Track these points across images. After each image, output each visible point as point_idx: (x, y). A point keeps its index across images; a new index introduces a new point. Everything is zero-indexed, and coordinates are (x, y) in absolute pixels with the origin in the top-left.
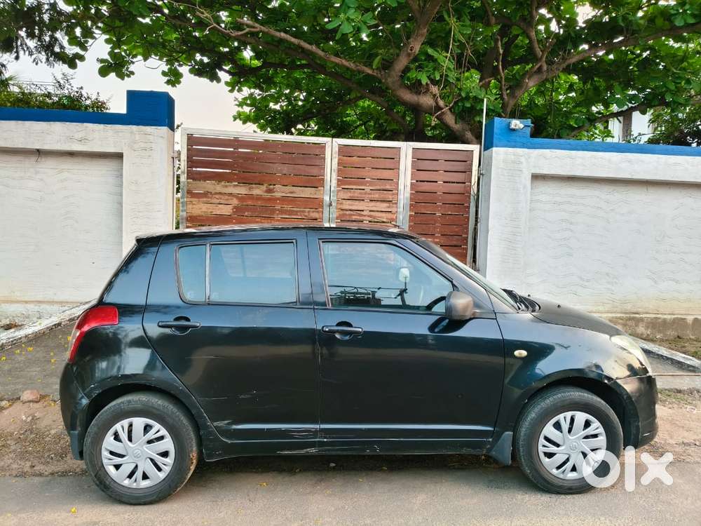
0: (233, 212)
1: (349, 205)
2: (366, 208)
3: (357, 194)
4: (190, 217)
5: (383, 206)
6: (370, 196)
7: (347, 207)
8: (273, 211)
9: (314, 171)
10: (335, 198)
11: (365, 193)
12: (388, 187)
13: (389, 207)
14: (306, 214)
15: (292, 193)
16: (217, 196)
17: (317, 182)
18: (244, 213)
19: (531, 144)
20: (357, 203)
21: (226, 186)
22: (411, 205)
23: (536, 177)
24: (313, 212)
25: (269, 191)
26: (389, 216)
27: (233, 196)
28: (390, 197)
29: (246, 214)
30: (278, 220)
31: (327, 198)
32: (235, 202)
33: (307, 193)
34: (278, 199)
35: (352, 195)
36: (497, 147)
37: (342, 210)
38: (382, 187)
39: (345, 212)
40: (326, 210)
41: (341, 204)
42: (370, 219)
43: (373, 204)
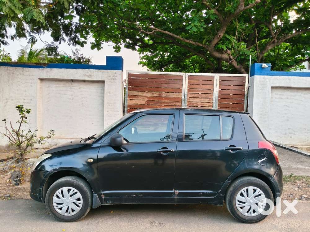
0: (146, 103)
1: (193, 100)
2: (200, 101)
3: (196, 95)
4: (129, 105)
5: (207, 100)
6: (201, 96)
7: (192, 101)
8: (161, 103)
9: (178, 86)
10: (187, 97)
11: (199, 95)
12: (209, 92)
13: (209, 101)
14: (175, 104)
15: (169, 95)
16: (140, 97)
17: (179, 91)
18: (150, 103)
19: (272, 74)
20: (196, 99)
21: (143, 93)
22: (219, 100)
23: (273, 88)
24: (178, 103)
25: (160, 95)
26: (210, 104)
27: (146, 97)
28: (210, 96)
29: (151, 104)
30: (163, 106)
31: (183, 97)
32: (146, 99)
33: (175, 95)
34: (163, 98)
35: (193, 96)
36: (256, 75)
37: (189, 102)
38: (206, 92)
39: (191, 103)
40: (183, 102)
41: (189, 99)
42: (201, 105)
43: (202, 99)
